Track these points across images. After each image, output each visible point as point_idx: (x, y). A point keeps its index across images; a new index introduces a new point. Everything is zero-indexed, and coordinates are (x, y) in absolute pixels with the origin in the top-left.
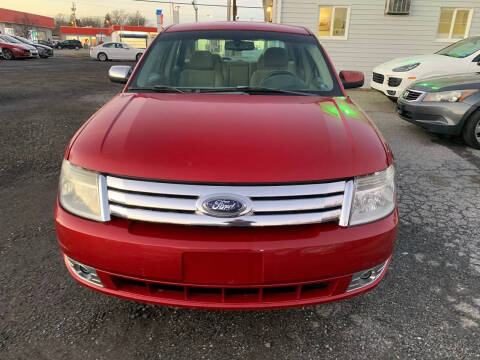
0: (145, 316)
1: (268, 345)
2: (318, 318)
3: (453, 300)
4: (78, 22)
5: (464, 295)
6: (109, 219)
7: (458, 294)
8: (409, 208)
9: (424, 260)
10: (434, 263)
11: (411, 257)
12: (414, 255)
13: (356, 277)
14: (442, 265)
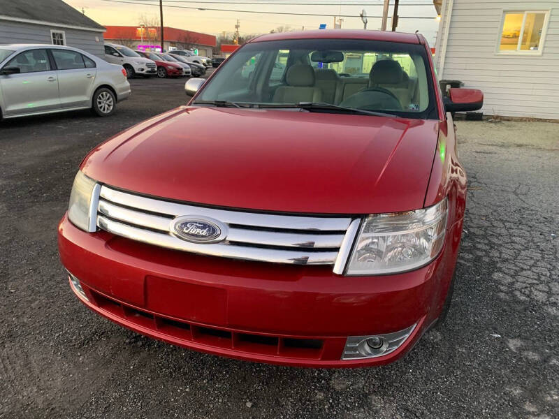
0: (140, 343)
1: (249, 405)
2: (328, 389)
3: (532, 409)
4: (240, 40)
5: (553, 407)
6: (95, 230)
7: (544, 403)
8: (539, 279)
9: (519, 350)
10: (533, 356)
11: (503, 342)
12: (508, 341)
13: (352, 343)
14: (545, 361)
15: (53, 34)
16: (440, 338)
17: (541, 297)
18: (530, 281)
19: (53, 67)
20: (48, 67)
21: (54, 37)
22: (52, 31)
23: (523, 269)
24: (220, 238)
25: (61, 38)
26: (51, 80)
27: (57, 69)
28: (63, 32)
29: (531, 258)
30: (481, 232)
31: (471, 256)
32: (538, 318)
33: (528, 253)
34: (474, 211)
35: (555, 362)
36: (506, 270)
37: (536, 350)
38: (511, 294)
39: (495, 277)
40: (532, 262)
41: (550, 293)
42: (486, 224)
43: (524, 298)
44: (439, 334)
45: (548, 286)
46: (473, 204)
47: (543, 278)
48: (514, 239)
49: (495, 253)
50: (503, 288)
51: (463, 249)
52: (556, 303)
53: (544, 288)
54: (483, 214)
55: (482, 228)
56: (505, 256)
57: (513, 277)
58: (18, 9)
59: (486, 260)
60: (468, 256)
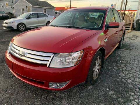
6: (9, 52)
9: (112, 94)
10: (115, 97)
11: (108, 92)
12: (110, 91)
13: (51, 84)
14: (117, 98)
15: (44, 10)
16: (92, 88)
17: (129, 81)
18: (130, 77)
19: (38, 17)
23: (130, 73)
24: (25, 56)
26: (37, 20)
27: (39, 17)
28: (46, 9)
29: (135, 71)
30: (125, 62)
31: (117, 68)
32: (124, 87)
33: (135, 69)
34: (128, 56)
35: (120, 99)
36: (124, 73)
37: (117, 95)
38: (121, 79)
39: (120, 74)
40: (135, 72)
41: (133, 81)
42: (129, 60)
43: (124, 81)
44: (92, 87)
45: (135, 79)
46: (129, 54)
47: (135, 76)
48: (134, 65)
49: (125, 68)
50: (120, 78)
51: (116, 66)
52: (133, 84)
53: (133, 79)
54: (130, 57)
55: (127, 61)
56: (127, 69)
57: (125, 75)
58: (37, 4)
59: (121, 70)
60: (116, 68)
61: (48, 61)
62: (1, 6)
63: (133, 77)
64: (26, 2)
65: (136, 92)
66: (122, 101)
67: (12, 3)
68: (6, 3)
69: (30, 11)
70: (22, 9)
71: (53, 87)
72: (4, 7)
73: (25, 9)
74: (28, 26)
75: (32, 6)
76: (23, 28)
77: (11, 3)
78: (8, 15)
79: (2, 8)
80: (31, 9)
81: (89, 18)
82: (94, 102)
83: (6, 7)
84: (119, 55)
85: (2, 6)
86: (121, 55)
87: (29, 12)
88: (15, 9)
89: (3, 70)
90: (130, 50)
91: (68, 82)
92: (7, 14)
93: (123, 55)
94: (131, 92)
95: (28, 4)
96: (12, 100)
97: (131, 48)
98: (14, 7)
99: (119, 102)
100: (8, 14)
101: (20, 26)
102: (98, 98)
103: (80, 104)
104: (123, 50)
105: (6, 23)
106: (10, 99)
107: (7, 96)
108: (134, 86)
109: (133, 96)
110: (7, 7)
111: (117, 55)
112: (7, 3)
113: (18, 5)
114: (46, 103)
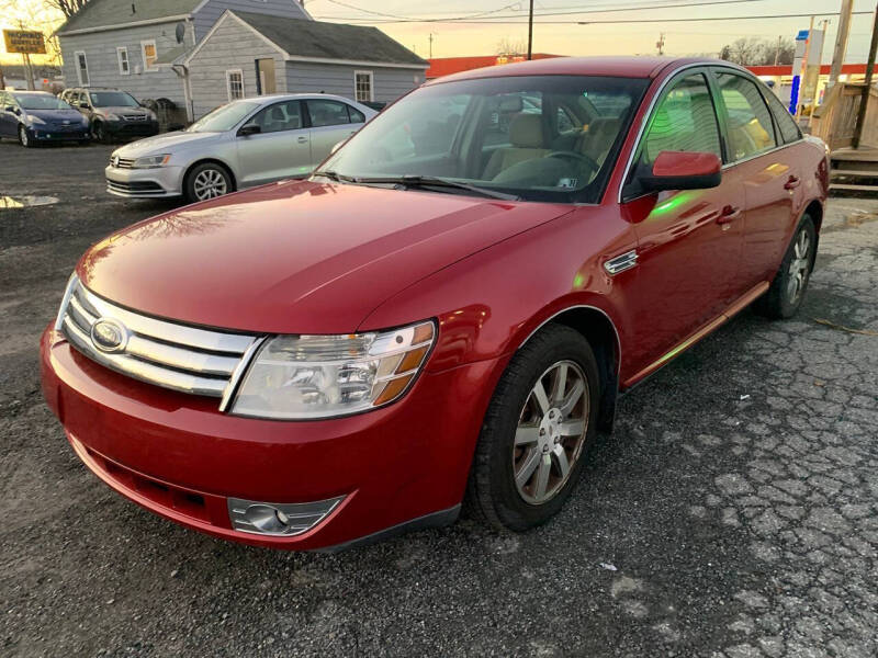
1: (174, 573)
9: (623, 595)
10: (636, 610)
11: (610, 577)
12: (619, 578)
13: (239, 508)
14: (648, 621)
15: (358, 76)
16: (513, 550)
17: (769, 523)
18: (783, 497)
19: (307, 124)
20: (300, 124)
21: (358, 80)
22: (356, 72)
23: (793, 477)
25: (368, 81)
26: (302, 139)
27: (310, 126)
28: (371, 73)
29: (833, 461)
30: (786, 405)
31: (717, 441)
32: (721, 558)
33: (836, 453)
34: (815, 371)
35: (664, 627)
36: (754, 473)
37: (653, 602)
38: (718, 512)
39: (719, 481)
40: (826, 467)
41: (793, 524)
42: (813, 393)
43: (735, 522)
44: (517, 545)
45: (808, 511)
46: (828, 357)
47: (815, 497)
48: (839, 425)
49: (770, 444)
50: (713, 500)
51: (715, 429)
52: (784, 541)
53: (793, 512)
54: (827, 376)
55: (797, 400)
56: (783, 450)
57: (755, 485)
58: (316, 45)
59: (738, 451)
60: (711, 440)
61: (226, 377)
62: (120, 62)
63: (801, 501)
64: (255, 38)
65: (784, 592)
66: (676, 636)
67: (176, 45)
68: (144, 43)
69: (278, 87)
70: (234, 77)
71: (254, 528)
72: (137, 72)
73: (249, 79)
74: (247, 179)
75: (287, 57)
76: (220, 188)
77: (170, 42)
78: (154, 117)
79: (122, 72)
80: (280, 72)
81: (586, 128)
82: (502, 632)
83: (146, 70)
84: (759, 358)
85: (125, 64)
86: (773, 359)
87: (268, 93)
88: (193, 80)
89: (47, 426)
90: (848, 333)
91: (336, 506)
92: (146, 111)
93: (790, 361)
94: (753, 587)
95: (264, 45)
96: (51, 589)
97: (862, 315)
98: (187, 65)
99: (651, 642)
100: (154, 108)
101: (201, 179)
102: (533, 611)
103: (416, 635)
104: (805, 326)
105: (123, 164)
106: (40, 582)
107: (30, 565)
108: (790, 555)
109: (755, 613)
110: (148, 65)
111: (747, 358)
112: (153, 42)
113: (208, 54)
114: (221, 619)
